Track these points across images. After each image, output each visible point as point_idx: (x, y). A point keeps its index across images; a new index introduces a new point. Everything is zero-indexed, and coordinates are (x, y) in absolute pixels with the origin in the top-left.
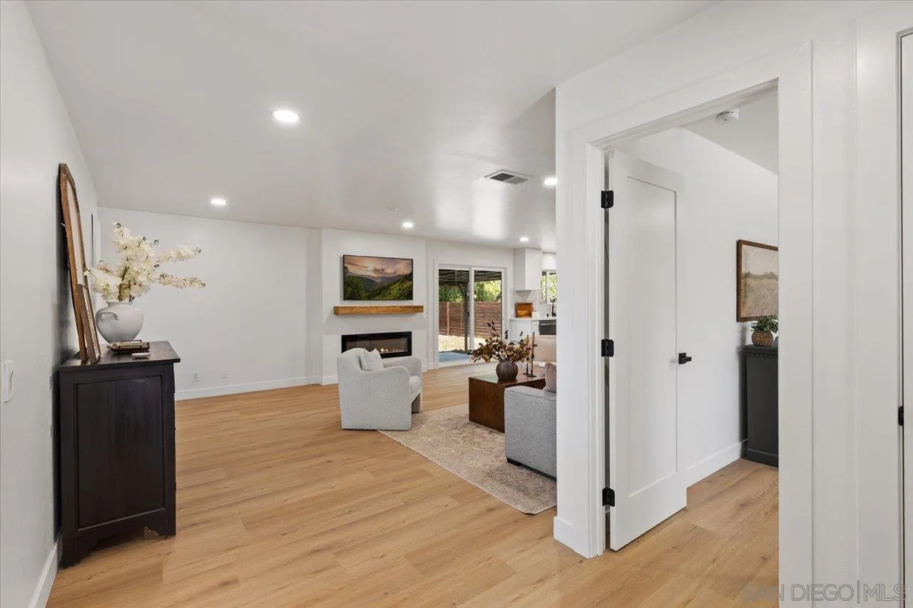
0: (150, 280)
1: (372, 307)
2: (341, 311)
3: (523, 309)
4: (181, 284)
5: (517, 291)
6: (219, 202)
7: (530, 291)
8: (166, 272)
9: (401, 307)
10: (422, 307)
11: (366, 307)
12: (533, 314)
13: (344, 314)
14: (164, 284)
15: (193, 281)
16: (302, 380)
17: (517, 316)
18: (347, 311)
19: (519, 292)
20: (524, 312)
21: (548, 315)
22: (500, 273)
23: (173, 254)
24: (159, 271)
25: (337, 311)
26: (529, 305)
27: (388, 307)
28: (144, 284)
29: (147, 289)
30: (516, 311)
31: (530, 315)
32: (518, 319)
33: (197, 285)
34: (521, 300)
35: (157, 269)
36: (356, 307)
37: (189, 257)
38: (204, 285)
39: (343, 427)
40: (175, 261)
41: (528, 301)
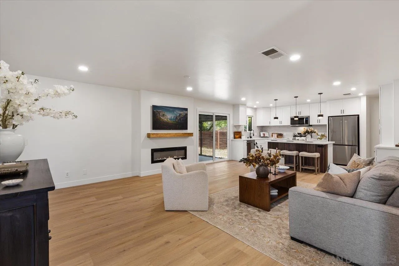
0: (30, 111)
1: (167, 133)
2: (151, 136)
3: (238, 135)
4: (58, 115)
5: (234, 126)
6: (83, 68)
7: (240, 125)
8: (45, 106)
9: (182, 133)
10: (192, 133)
11: (165, 134)
12: (242, 137)
13: (153, 138)
14: (44, 115)
15: (67, 114)
16: (129, 174)
17: (235, 138)
18: (155, 136)
19: (235, 126)
20: (237, 136)
21: (248, 138)
22: (226, 116)
23: (51, 91)
24: (39, 105)
25: (149, 136)
26: (240, 132)
27: (176, 134)
28: (25, 114)
29: (28, 119)
30: (234, 135)
31: (240, 137)
32: (236, 139)
33: (70, 117)
34: (236, 130)
35: (37, 102)
36: (159, 134)
37: (65, 94)
38: (76, 117)
39: (166, 209)
40: (53, 97)
41: (239, 131)
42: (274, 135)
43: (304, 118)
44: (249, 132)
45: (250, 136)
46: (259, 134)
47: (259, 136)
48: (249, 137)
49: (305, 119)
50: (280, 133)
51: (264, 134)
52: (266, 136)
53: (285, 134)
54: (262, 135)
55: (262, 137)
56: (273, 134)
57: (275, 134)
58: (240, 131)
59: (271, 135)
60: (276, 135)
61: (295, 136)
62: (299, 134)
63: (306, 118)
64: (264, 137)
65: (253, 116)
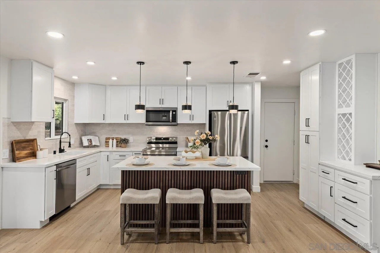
3: (24, 148)
7: (34, 122)
12: (39, 153)
20: (24, 153)
21: (55, 152)
26: (32, 141)
30: (13, 151)
31: (33, 155)
34: (19, 137)
41: (30, 136)
42: (111, 141)
43: (169, 111)
44: (59, 137)
45: (60, 148)
46: (79, 140)
47: (78, 145)
48: (58, 151)
49: (171, 113)
50: (123, 137)
51: (90, 141)
52: (93, 144)
53: (131, 139)
54: (86, 143)
55: (85, 147)
56: (107, 139)
57: (113, 140)
58: (32, 138)
59: (103, 141)
60: (115, 141)
61: (150, 143)
62: (157, 139)
63: (173, 111)
64: (90, 146)
65: (66, 100)
